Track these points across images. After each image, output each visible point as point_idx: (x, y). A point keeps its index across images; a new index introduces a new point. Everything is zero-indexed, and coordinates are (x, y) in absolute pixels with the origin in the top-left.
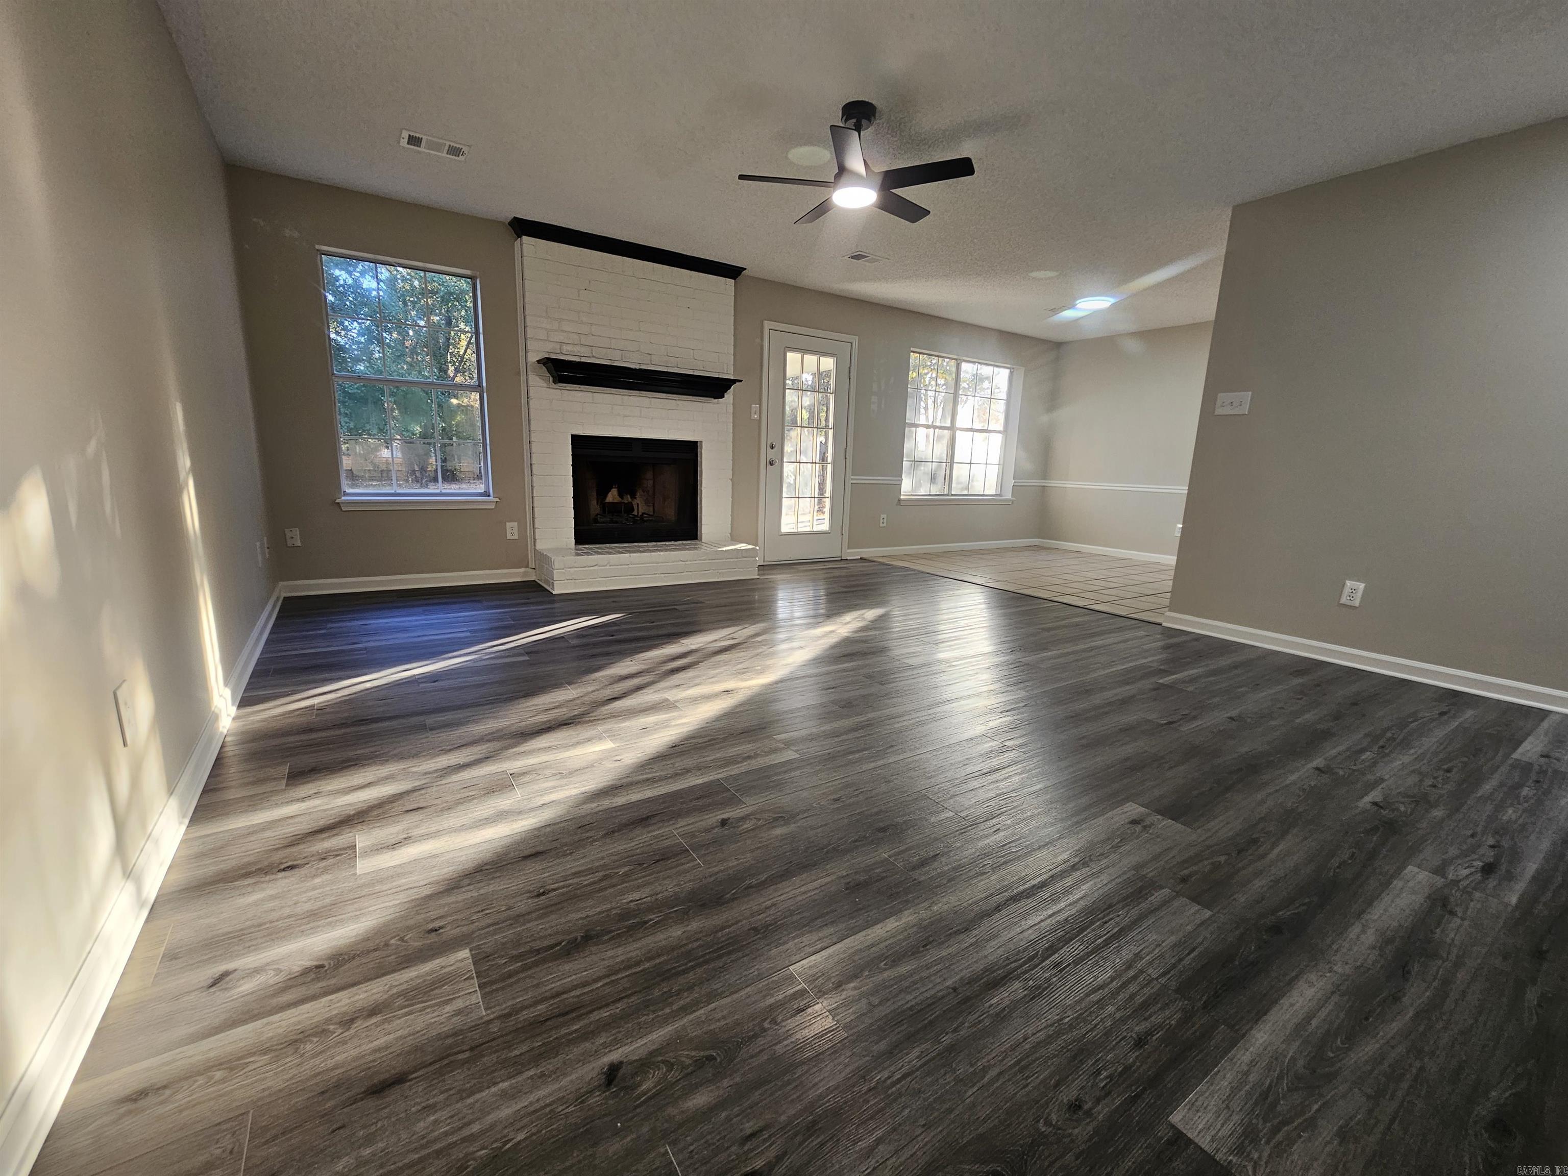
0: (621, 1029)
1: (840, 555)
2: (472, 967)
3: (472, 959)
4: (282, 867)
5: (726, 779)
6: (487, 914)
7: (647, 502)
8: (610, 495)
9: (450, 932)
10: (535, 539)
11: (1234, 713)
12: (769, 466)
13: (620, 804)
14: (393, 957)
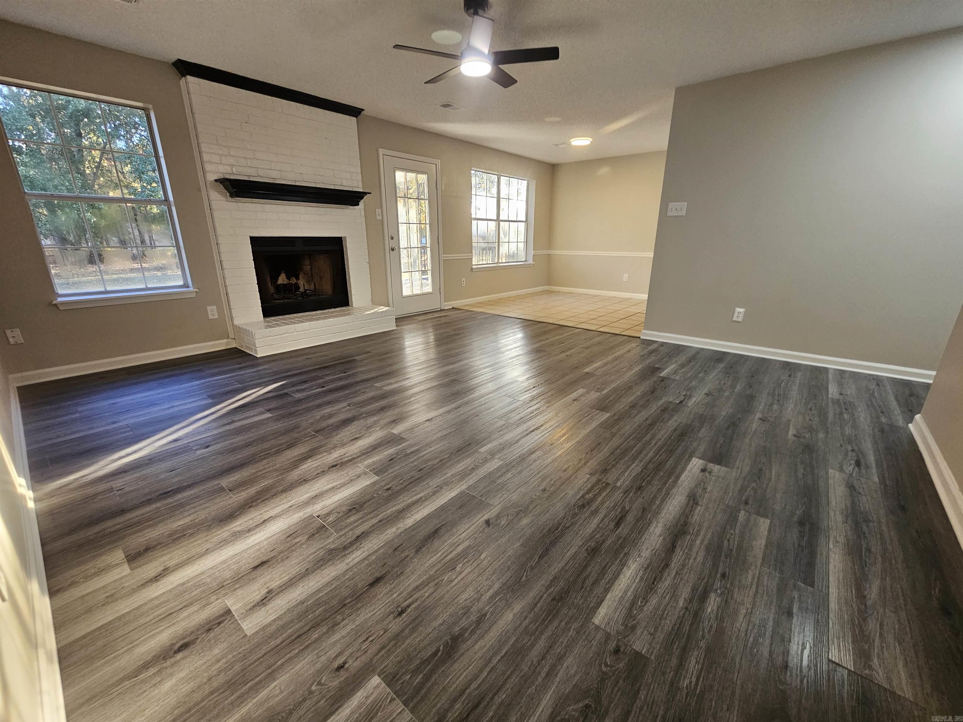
0: (521, 705)
1: (440, 307)
2: (388, 690)
3: (385, 682)
4: (176, 648)
5: (469, 488)
6: (372, 641)
7: (308, 282)
8: (280, 278)
9: (354, 665)
10: (232, 317)
11: (706, 391)
12: (391, 252)
13: (410, 524)
14: (322, 702)
